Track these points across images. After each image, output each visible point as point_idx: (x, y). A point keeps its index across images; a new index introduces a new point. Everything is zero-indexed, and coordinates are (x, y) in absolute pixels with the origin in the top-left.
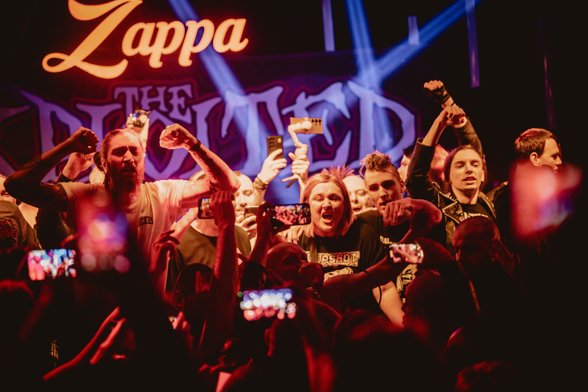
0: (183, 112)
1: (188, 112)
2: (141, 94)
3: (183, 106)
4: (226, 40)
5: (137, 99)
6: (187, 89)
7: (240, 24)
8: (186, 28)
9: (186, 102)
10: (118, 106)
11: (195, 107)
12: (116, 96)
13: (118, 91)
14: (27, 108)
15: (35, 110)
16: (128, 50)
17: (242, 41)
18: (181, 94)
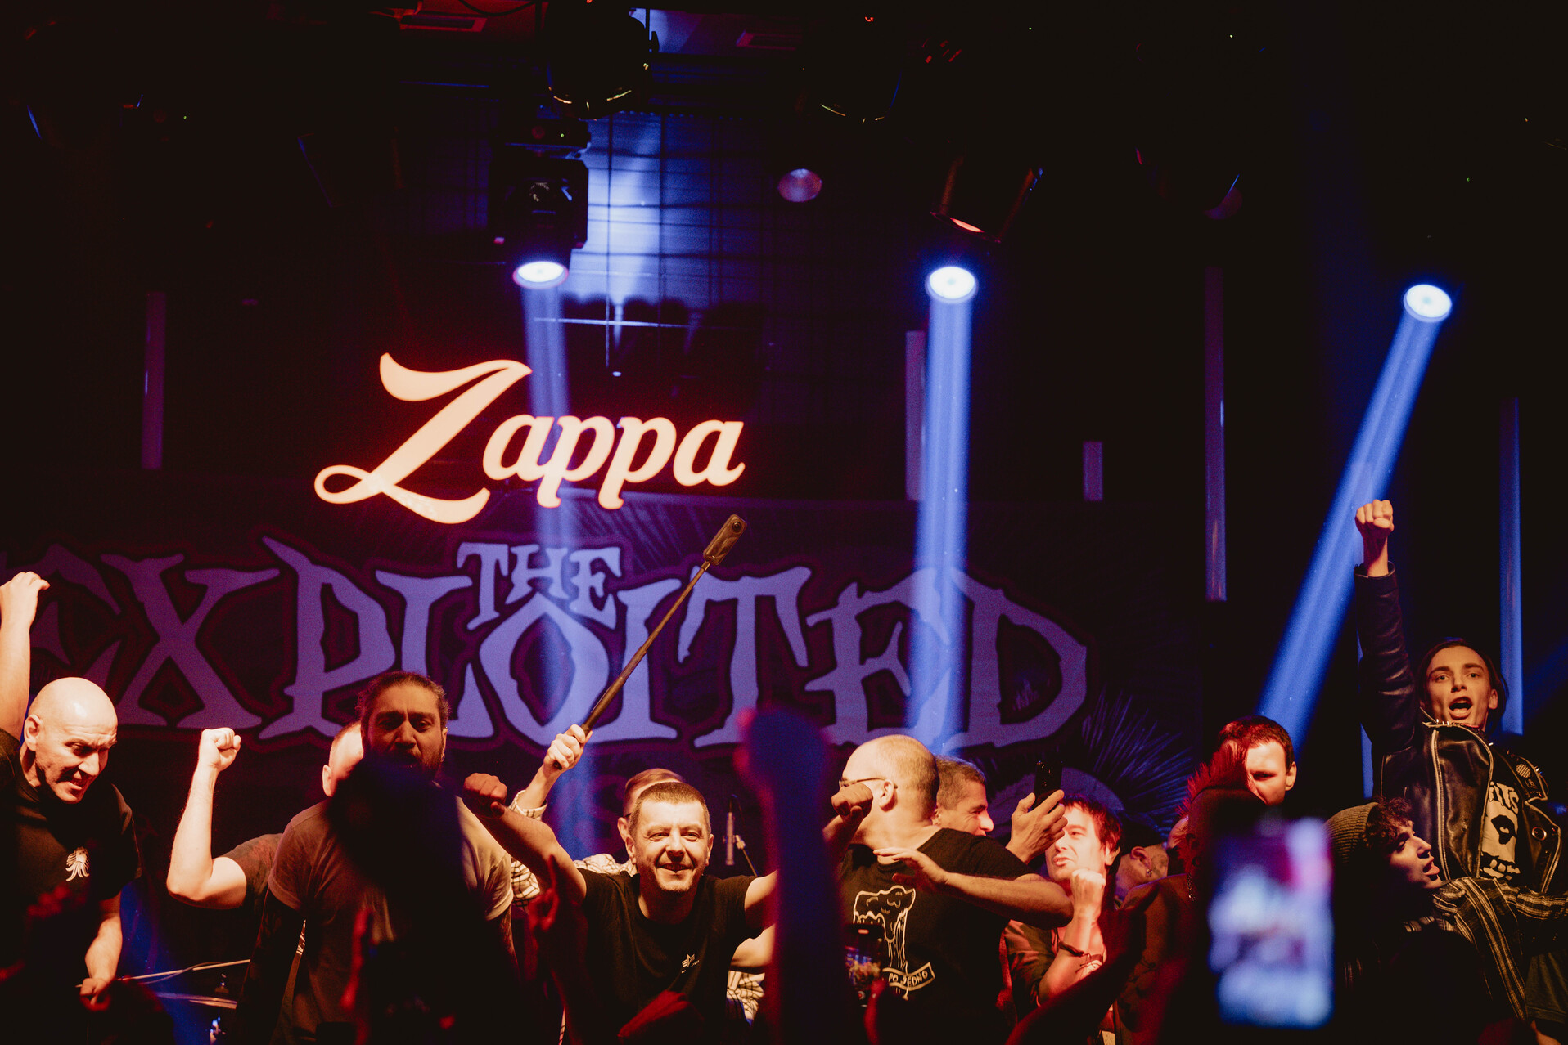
0: (599, 603)
1: (610, 604)
2: (513, 560)
3: (600, 592)
4: (701, 461)
5: (505, 571)
6: (611, 557)
7: (730, 432)
8: (619, 433)
9: (605, 585)
10: (464, 582)
11: (623, 596)
12: (460, 563)
13: (466, 549)
14: (273, 573)
15: (289, 579)
16: (493, 467)
17: (732, 466)
18: (598, 566)
